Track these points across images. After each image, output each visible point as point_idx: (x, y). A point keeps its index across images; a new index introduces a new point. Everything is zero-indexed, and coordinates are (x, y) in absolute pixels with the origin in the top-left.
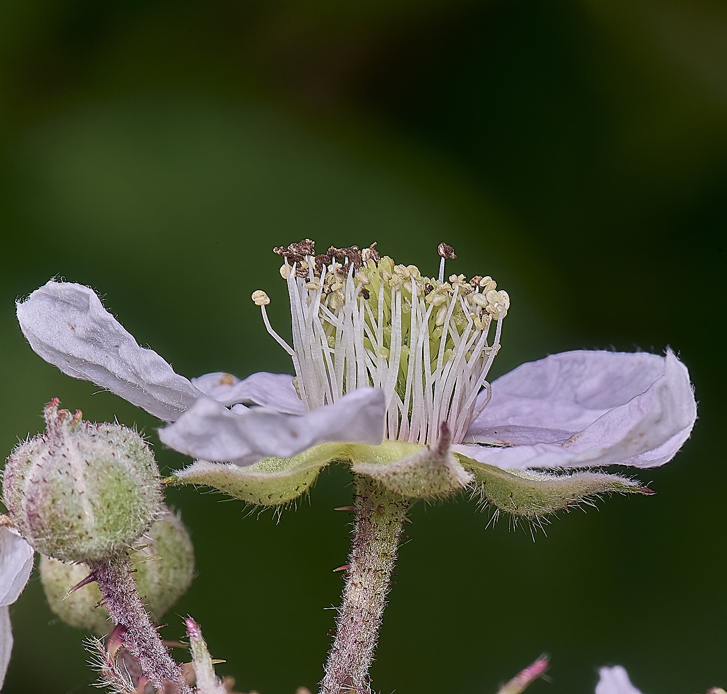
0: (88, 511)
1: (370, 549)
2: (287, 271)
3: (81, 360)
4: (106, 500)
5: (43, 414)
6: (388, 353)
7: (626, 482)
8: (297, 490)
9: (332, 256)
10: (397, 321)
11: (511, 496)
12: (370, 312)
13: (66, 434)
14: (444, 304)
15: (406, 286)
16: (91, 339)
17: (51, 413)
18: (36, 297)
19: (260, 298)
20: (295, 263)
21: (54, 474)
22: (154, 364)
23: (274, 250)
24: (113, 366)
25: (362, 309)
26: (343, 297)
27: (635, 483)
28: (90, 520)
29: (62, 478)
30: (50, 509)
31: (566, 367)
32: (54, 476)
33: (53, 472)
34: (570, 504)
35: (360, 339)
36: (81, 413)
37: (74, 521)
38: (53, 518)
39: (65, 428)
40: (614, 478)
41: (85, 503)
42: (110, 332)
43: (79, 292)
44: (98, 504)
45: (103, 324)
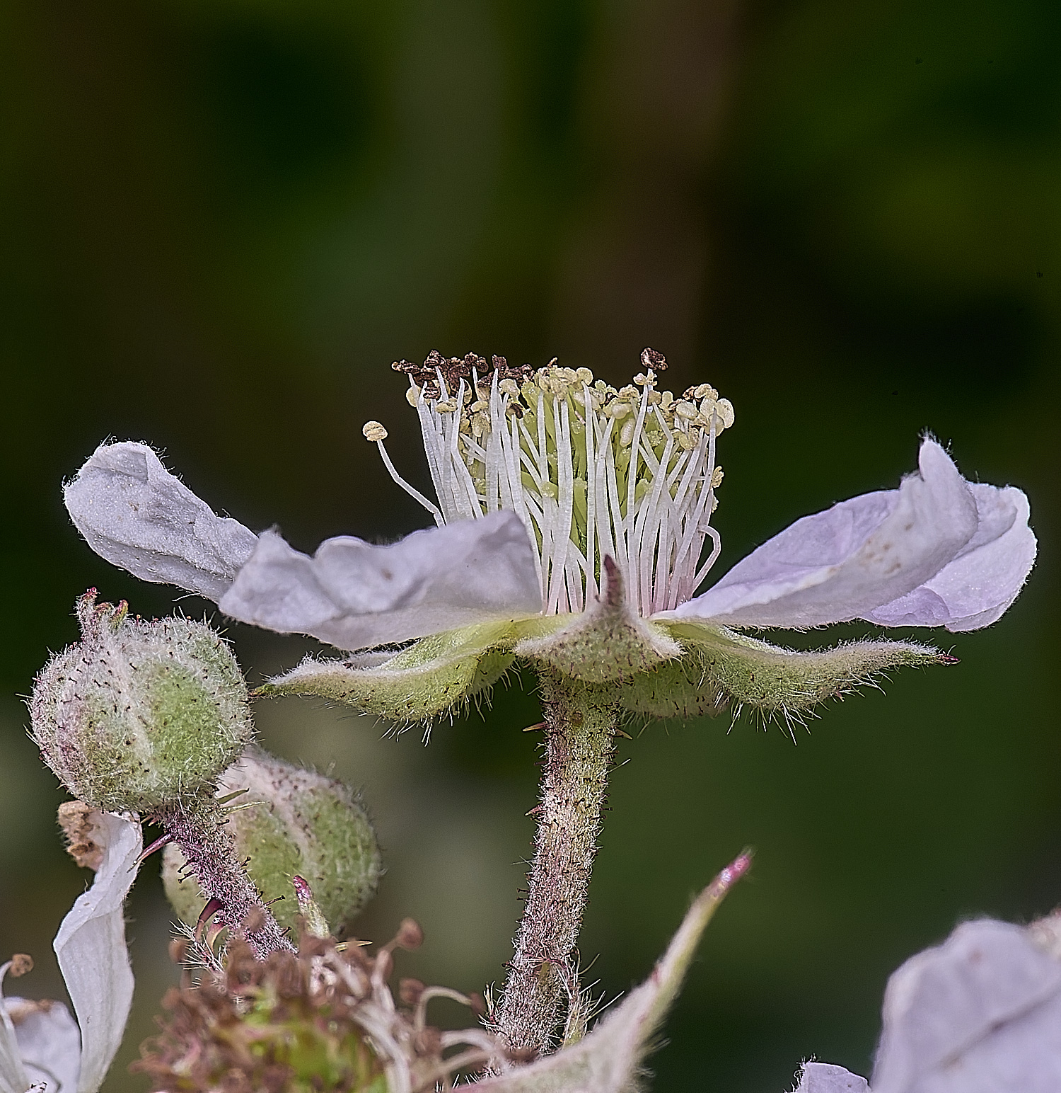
0: (139, 733)
1: (567, 774)
2: (415, 395)
3: (150, 551)
4: (161, 716)
5: (75, 611)
6: (556, 490)
7: (918, 650)
8: (446, 692)
9: (472, 366)
10: (564, 447)
11: (753, 680)
12: (528, 438)
13: (105, 633)
14: (629, 416)
15: (577, 397)
16: (157, 519)
17: (85, 608)
18: (86, 475)
19: (374, 431)
20: (426, 382)
21: (89, 688)
22: (236, 536)
23: (393, 365)
24: (191, 553)
25: (515, 432)
26: (488, 419)
27: (930, 651)
28: (144, 748)
29: (100, 692)
30: (88, 735)
31: (863, 517)
32: (91, 691)
33: (88, 685)
34: (844, 689)
35: (514, 474)
36: (126, 604)
37: (122, 749)
38: (93, 748)
39: (104, 626)
40: (901, 646)
41: (134, 722)
42: (178, 502)
43: (133, 453)
44: (151, 721)
45: (165, 491)
